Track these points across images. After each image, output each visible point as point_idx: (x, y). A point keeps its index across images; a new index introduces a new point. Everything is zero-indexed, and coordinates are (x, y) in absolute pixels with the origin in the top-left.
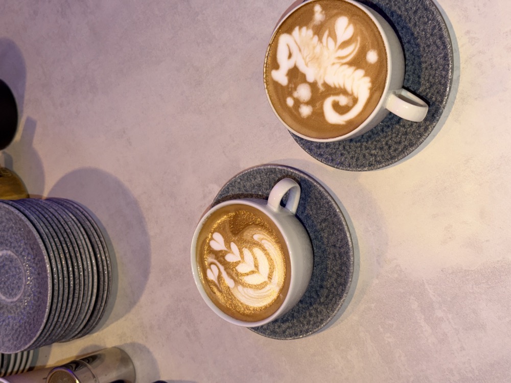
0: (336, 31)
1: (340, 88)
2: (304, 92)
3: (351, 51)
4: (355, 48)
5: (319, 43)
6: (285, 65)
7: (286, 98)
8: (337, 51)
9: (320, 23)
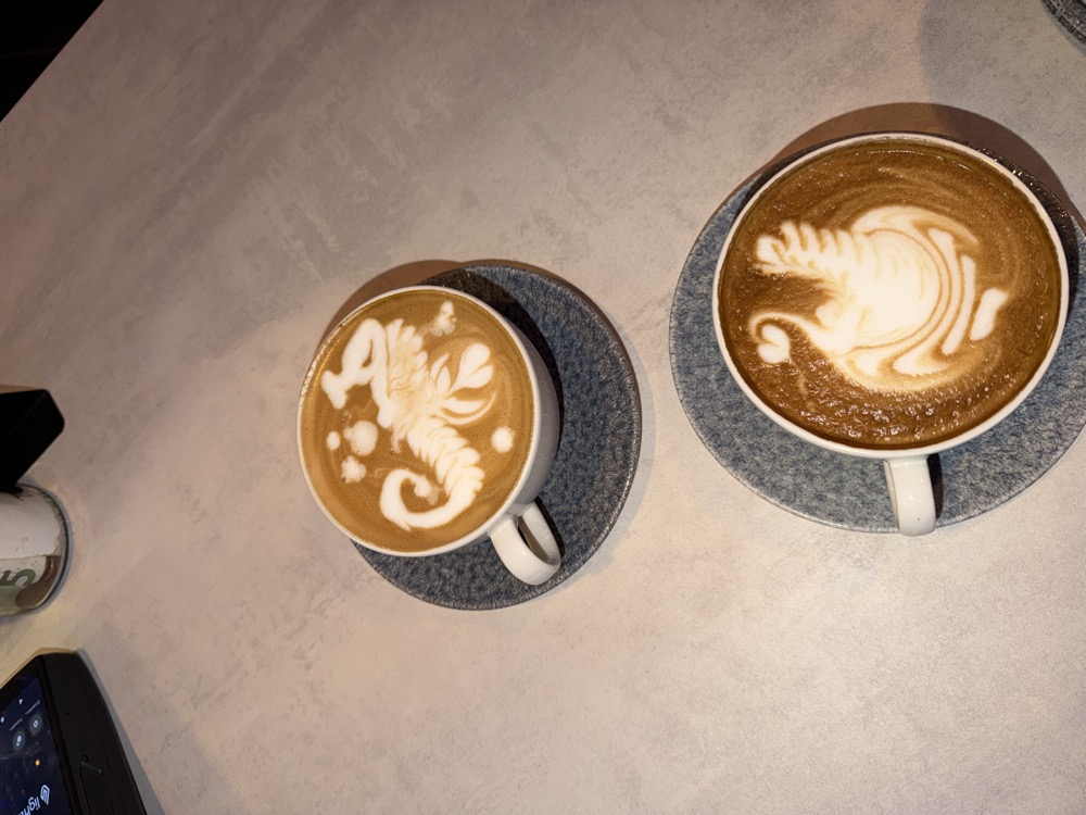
0: (461, 362)
1: (427, 465)
2: (363, 437)
3: (473, 410)
4: (482, 408)
5: (425, 367)
6: (353, 373)
7: (330, 431)
8: (448, 397)
9: (440, 335)
